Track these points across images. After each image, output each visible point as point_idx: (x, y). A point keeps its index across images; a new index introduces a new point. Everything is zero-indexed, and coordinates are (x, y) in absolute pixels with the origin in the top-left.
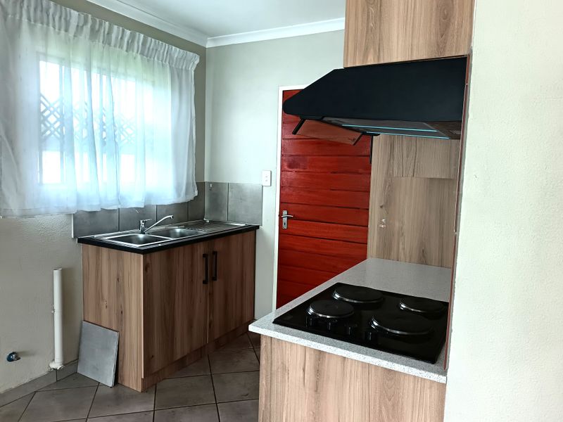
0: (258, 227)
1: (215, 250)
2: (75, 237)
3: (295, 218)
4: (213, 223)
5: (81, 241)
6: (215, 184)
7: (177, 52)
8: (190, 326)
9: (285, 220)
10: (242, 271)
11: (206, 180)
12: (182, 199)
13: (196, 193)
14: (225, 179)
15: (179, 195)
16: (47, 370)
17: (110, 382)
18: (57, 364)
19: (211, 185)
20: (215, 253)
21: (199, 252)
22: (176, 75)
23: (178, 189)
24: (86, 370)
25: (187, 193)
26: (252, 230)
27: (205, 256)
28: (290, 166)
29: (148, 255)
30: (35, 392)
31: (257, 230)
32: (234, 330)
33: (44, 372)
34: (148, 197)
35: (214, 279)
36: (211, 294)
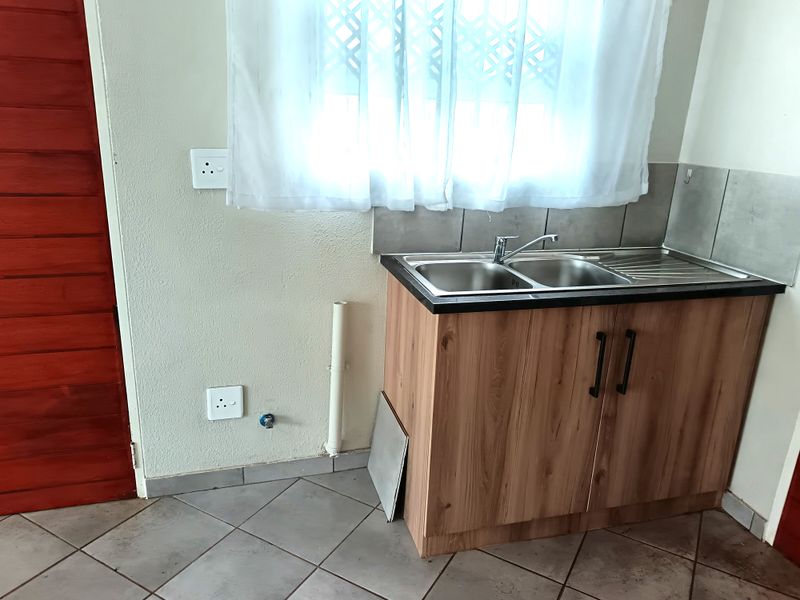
0: (781, 289)
1: (633, 327)
2: (376, 252)
6: (701, 173)
8: (546, 470)
10: (711, 383)
11: (683, 159)
13: (645, 189)
14: (724, 160)
16: (320, 452)
17: (389, 513)
19: (690, 172)
20: (631, 334)
21: (585, 328)
23: (598, 177)
25: (620, 185)
26: (765, 294)
27: (600, 336)
29: (451, 317)
30: (299, 478)
31: (779, 297)
32: (665, 501)
33: (315, 453)
34: (528, 191)
35: (622, 389)
36: (611, 420)
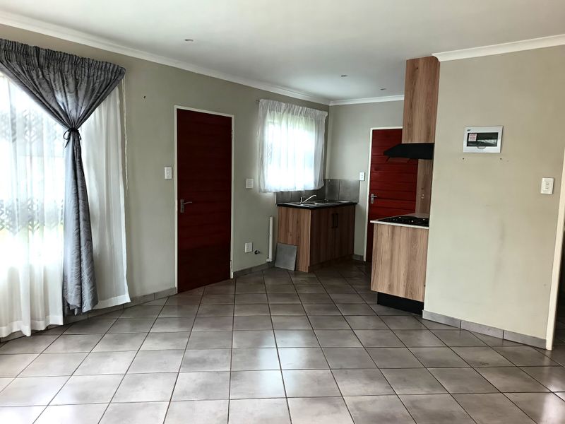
0: (356, 203)
3: (378, 198)
4: (330, 201)
5: (278, 205)
6: (332, 180)
7: (318, 112)
9: (372, 199)
11: (327, 178)
12: (317, 188)
13: (323, 185)
14: (338, 177)
15: (315, 185)
16: (266, 262)
17: (293, 270)
18: (270, 260)
19: (329, 181)
20: (337, 214)
21: (330, 213)
22: (318, 123)
23: (315, 183)
24: (279, 265)
25: (319, 184)
26: (353, 206)
27: (333, 214)
28: (376, 170)
31: (356, 205)
33: (264, 263)
35: (336, 227)
